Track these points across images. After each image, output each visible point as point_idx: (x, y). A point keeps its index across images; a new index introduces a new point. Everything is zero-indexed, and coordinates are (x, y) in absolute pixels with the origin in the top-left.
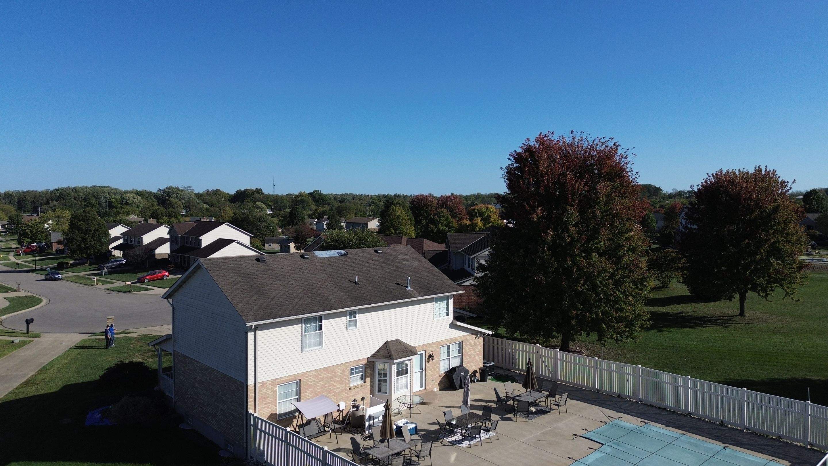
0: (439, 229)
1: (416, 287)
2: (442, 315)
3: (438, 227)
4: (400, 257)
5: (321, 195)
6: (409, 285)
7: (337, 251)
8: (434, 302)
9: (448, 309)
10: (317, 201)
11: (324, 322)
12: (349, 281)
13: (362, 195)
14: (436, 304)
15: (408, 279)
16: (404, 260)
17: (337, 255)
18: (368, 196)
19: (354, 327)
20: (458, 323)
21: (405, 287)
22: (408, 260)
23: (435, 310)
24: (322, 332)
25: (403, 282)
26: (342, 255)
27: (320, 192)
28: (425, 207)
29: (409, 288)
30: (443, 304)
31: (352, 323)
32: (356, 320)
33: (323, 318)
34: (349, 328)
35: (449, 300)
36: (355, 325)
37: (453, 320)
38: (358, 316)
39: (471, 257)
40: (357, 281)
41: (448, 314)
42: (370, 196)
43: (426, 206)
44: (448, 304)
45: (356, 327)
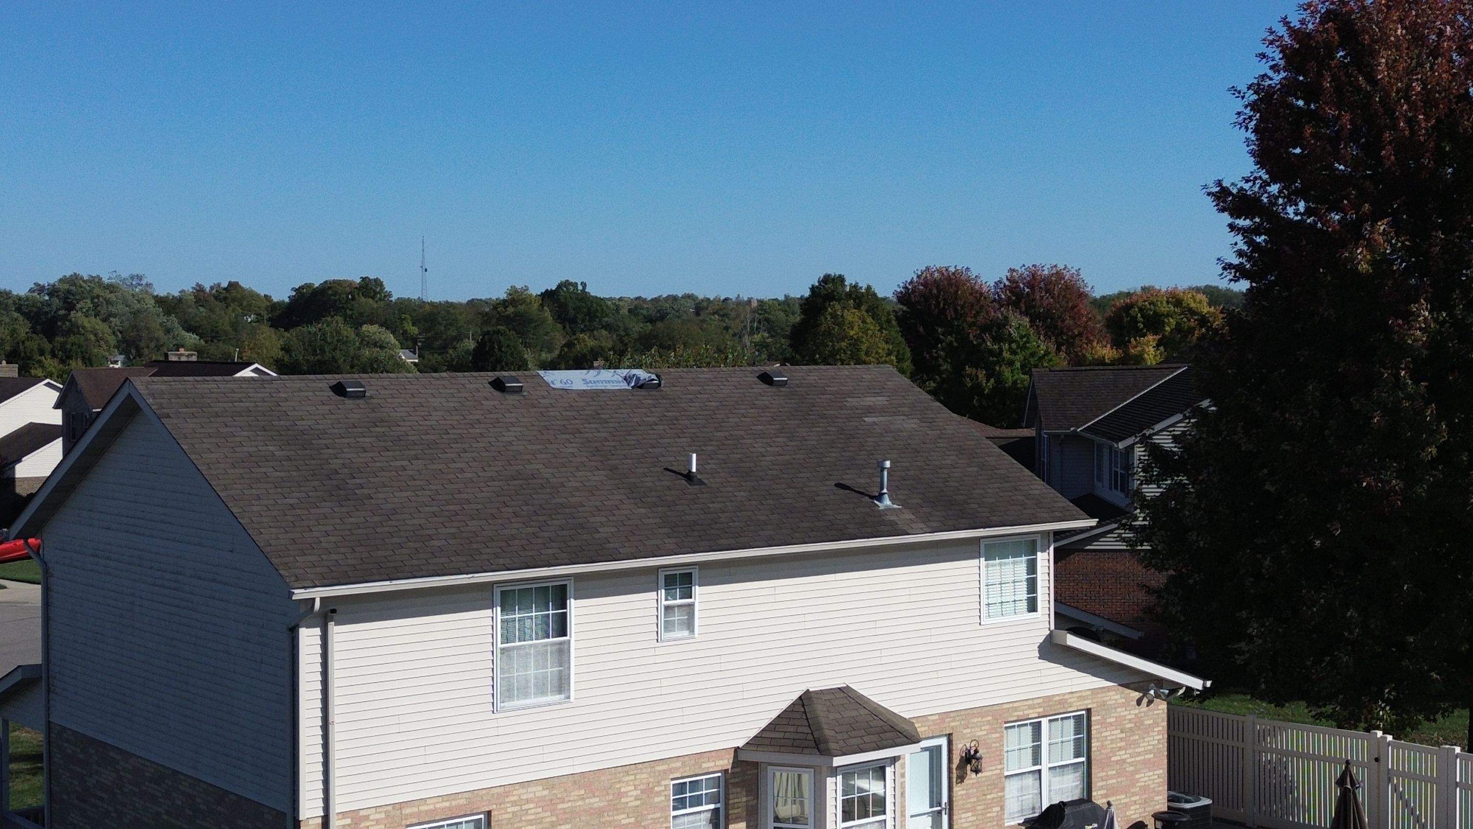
0: (999, 381)
1: (915, 501)
2: (1009, 607)
3: (1000, 374)
4: (851, 402)
5: (584, 296)
6: (885, 491)
7: (624, 372)
8: (982, 559)
9: (1032, 586)
10: (573, 321)
11: (576, 608)
12: (666, 469)
13: (726, 299)
14: (987, 566)
15: (883, 469)
16: (870, 410)
17: (624, 386)
18: (749, 301)
19: (686, 633)
20: (1073, 641)
21: (872, 497)
22: (882, 411)
23: (983, 588)
24: (569, 641)
25: (862, 481)
26: (641, 386)
27: (580, 287)
28: (950, 314)
29: (887, 502)
30: (1016, 568)
31: (677, 617)
32: (691, 606)
33: (571, 590)
34: (665, 636)
35: (1039, 554)
36: (689, 625)
37: (1053, 628)
38: (697, 590)
39: (1121, 445)
40: (694, 470)
41: (1032, 606)
42: (755, 304)
43: (956, 311)
44: (1032, 567)
45: (692, 630)
